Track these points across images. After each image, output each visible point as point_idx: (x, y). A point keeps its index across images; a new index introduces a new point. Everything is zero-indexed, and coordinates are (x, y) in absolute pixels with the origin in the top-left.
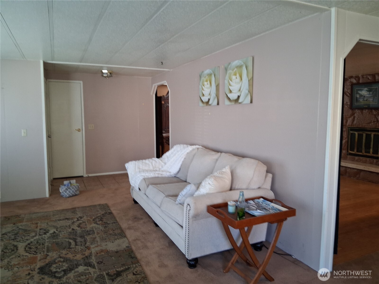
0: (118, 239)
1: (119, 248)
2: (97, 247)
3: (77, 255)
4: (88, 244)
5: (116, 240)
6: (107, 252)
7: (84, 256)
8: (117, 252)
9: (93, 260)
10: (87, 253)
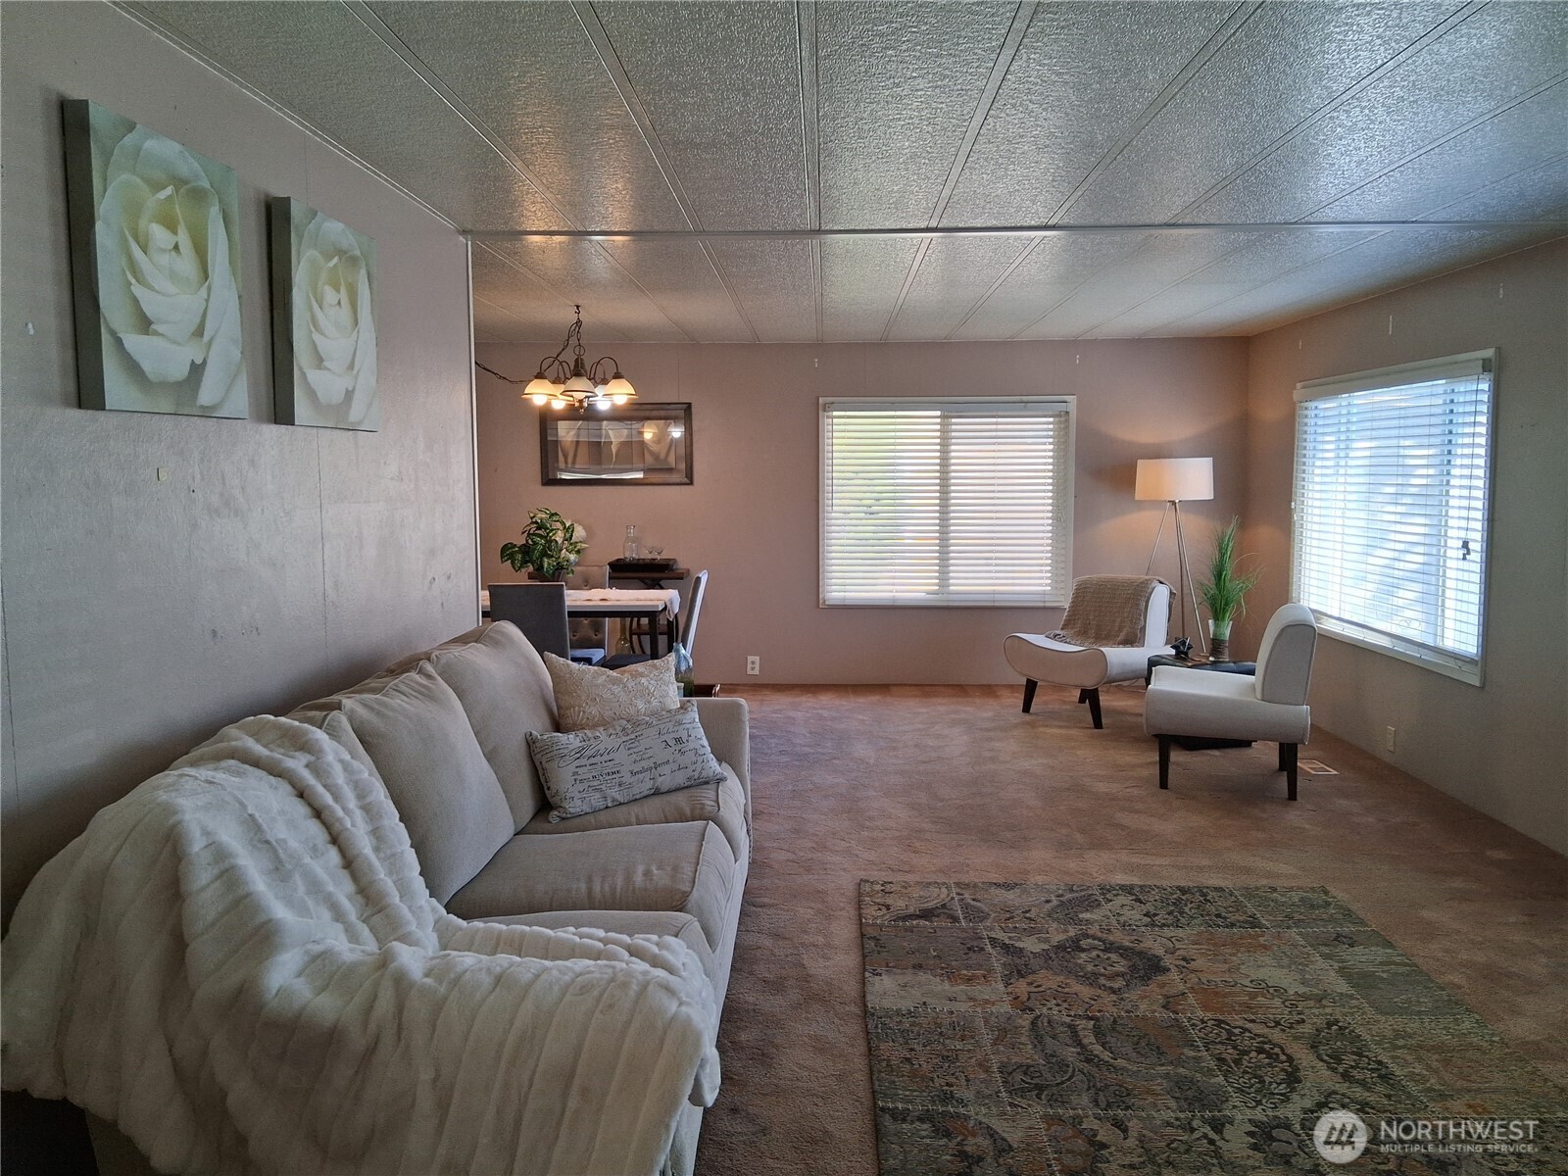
0: (898, 1012)
1: (909, 977)
2: (987, 1002)
3: (1055, 987)
4: (1025, 1021)
5: (910, 1012)
6: (951, 976)
7: (1030, 978)
8: (919, 967)
9: (997, 961)
10: (1021, 987)
